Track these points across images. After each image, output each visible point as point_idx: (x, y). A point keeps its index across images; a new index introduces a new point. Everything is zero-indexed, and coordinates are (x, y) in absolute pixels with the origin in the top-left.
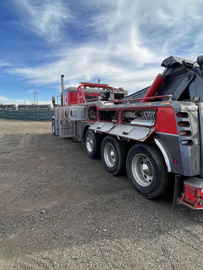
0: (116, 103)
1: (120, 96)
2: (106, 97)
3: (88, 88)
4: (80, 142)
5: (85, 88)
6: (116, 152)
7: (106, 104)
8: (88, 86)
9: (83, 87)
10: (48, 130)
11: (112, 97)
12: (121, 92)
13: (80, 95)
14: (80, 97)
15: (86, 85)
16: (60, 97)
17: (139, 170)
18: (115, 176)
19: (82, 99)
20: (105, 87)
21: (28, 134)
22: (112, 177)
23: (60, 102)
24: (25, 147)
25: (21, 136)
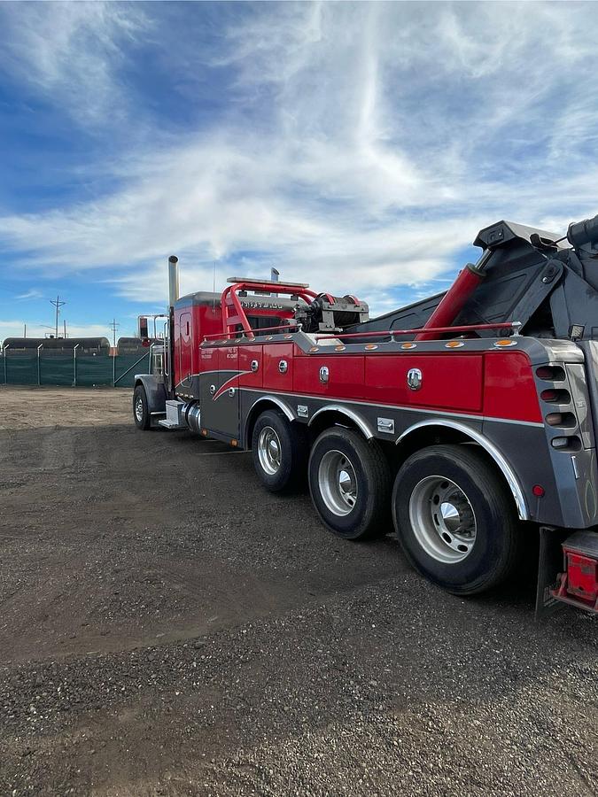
0: (345, 341)
1: (348, 320)
2: (313, 320)
3: (250, 293)
4: (236, 448)
5: (243, 294)
6: (356, 472)
7: (322, 343)
8: (251, 289)
9: (237, 292)
10: (116, 416)
11: (328, 320)
12: (350, 308)
13: (233, 312)
14: (234, 321)
15: (246, 286)
16: (166, 319)
17: (431, 520)
18: (357, 540)
19: (238, 327)
20: (298, 291)
21: (58, 428)
22: (348, 543)
23: (167, 334)
24: (64, 467)
25: (40, 435)
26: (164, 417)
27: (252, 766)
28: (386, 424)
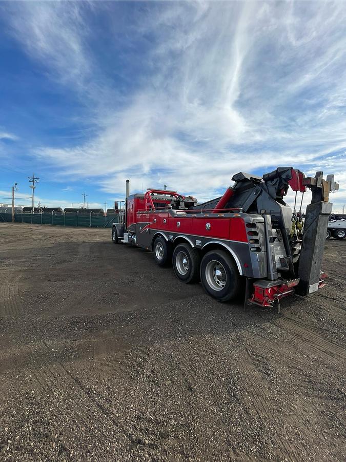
0: (187, 213)
1: (190, 205)
2: (177, 205)
3: (155, 194)
4: (148, 251)
5: (152, 195)
6: (189, 259)
7: (179, 213)
8: (155, 193)
9: (150, 194)
10: (105, 238)
11: (182, 205)
12: (190, 201)
13: (148, 201)
14: (149, 204)
15: (154, 191)
16: (125, 203)
17: (213, 276)
18: (187, 283)
19: (150, 206)
20: (173, 194)
21: (84, 242)
22: (185, 284)
23: (125, 209)
24: (86, 256)
25: (77, 244)
26: (123, 239)
27: (144, 346)
28: (199, 242)
